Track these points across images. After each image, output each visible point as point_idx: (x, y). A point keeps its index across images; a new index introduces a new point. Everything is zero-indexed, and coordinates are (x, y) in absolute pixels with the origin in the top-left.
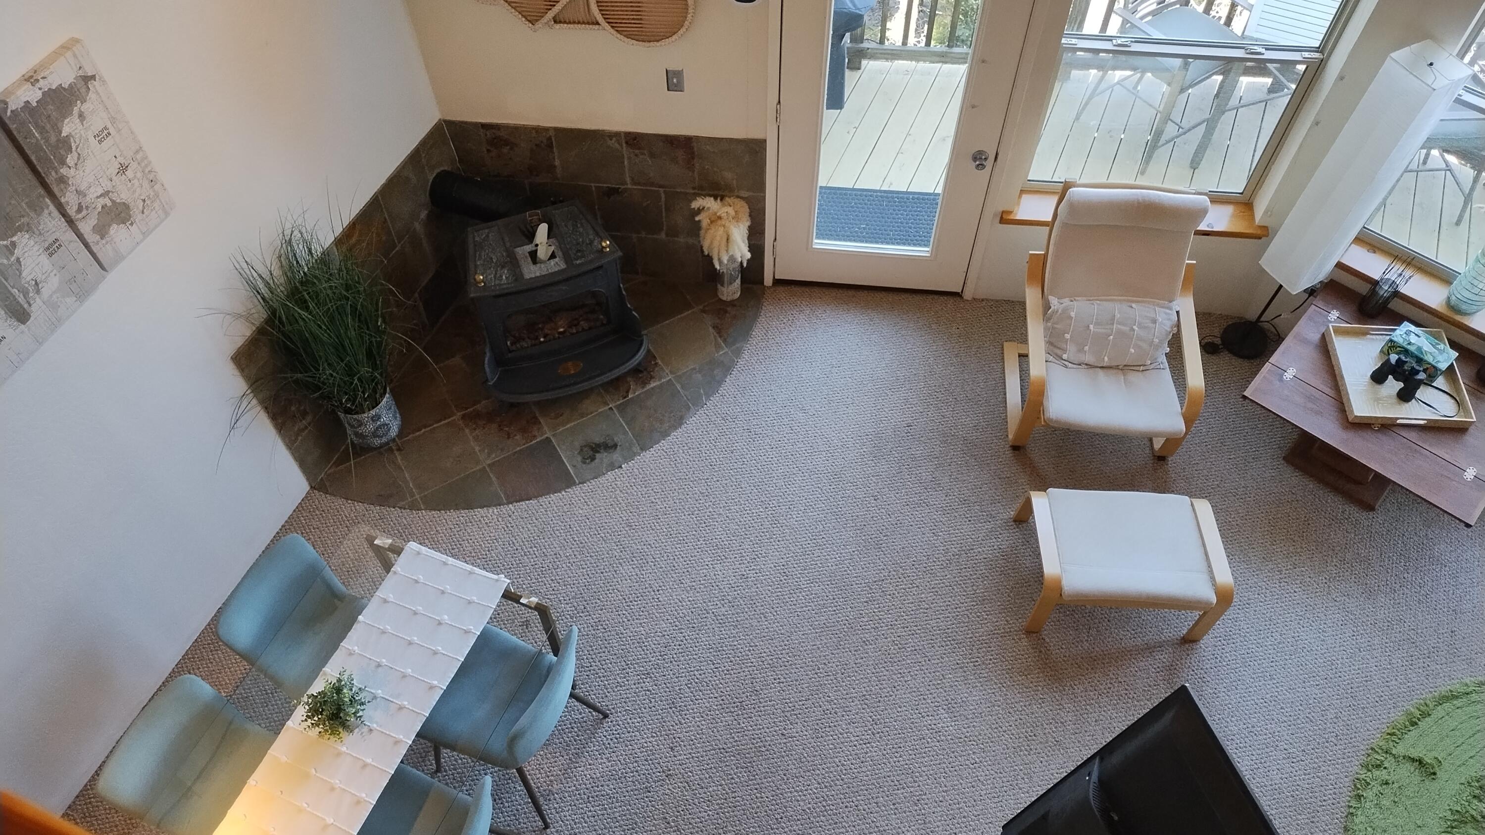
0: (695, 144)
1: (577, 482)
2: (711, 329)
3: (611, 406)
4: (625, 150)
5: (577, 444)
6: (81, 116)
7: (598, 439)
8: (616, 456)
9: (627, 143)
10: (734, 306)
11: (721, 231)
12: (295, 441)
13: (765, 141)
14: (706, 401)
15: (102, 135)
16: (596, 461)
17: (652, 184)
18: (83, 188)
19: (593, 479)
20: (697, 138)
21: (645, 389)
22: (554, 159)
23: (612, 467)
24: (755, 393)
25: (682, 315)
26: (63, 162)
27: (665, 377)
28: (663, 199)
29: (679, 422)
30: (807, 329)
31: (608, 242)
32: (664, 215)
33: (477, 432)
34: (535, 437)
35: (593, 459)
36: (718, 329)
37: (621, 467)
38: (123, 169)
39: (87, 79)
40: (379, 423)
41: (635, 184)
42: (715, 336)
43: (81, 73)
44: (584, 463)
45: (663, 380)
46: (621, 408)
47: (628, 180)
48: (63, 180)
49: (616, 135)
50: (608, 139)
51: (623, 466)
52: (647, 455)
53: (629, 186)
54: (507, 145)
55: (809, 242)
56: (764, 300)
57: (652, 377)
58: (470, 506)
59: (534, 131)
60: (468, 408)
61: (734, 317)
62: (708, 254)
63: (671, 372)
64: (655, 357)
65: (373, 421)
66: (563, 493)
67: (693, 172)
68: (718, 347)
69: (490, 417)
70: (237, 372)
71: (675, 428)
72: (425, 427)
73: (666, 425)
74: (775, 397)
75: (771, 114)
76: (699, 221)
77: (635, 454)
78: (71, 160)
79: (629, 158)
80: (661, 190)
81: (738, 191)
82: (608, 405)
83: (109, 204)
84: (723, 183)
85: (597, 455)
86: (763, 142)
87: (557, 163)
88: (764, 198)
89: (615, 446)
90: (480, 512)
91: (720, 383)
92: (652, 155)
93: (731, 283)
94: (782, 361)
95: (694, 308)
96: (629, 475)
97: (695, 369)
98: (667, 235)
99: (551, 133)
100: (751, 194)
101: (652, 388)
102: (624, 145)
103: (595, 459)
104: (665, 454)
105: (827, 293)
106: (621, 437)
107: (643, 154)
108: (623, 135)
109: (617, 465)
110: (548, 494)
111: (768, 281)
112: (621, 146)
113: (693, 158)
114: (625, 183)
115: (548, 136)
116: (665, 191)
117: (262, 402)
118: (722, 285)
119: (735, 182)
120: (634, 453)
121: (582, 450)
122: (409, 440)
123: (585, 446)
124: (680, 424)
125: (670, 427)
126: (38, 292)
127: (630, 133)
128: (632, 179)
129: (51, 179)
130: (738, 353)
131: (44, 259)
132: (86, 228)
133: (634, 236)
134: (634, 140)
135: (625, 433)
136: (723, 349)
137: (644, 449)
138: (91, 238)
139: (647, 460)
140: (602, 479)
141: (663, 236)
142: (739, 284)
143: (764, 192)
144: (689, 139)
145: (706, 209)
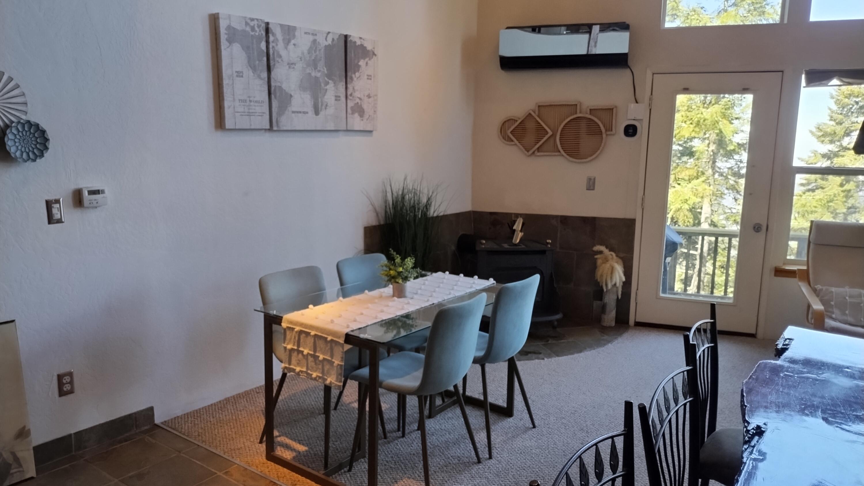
0: (597, 222)
4: (559, 226)
6: (367, 63)
7: (529, 350)
9: (561, 222)
10: (609, 328)
11: (608, 265)
14: (596, 348)
15: (369, 77)
16: (529, 356)
17: (570, 249)
18: (356, 88)
20: (599, 218)
21: (559, 342)
26: (355, 73)
32: (574, 270)
36: (602, 332)
38: (369, 96)
39: (374, 54)
41: (562, 248)
43: (373, 50)
47: (558, 246)
48: (352, 79)
49: (556, 217)
50: (552, 219)
53: (558, 250)
55: (657, 292)
56: (627, 330)
63: (574, 339)
67: (595, 239)
68: (603, 336)
76: (597, 259)
78: (357, 74)
79: (561, 231)
81: (618, 252)
83: (360, 104)
84: (612, 245)
85: (529, 354)
86: (634, 220)
88: (632, 258)
89: (540, 353)
91: (605, 345)
92: (573, 229)
93: (609, 313)
96: (549, 362)
100: (625, 255)
101: (563, 342)
102: (559, 223)
107: (568, 228)
108: (559, 217)
111: (632, 322)
113: (595, 231)
114: (556, 248)
116: (576, 254)
119: (616, 246)
120: (552, 356)
124: (581, 352)
126: (326, 108)
127: (563, 216)
129: (349, 74)
130: (615, 339)
131: (333, 98)
132: (350, 104)
134: (565, 220)
135: (546, 351)
136: (606, 337)
137: (558, 356)
138: (349, 111)
141: (572, 286)
142: (615, 315)
143: (633, 254)
144: (594, 219)
145: (601, 252)
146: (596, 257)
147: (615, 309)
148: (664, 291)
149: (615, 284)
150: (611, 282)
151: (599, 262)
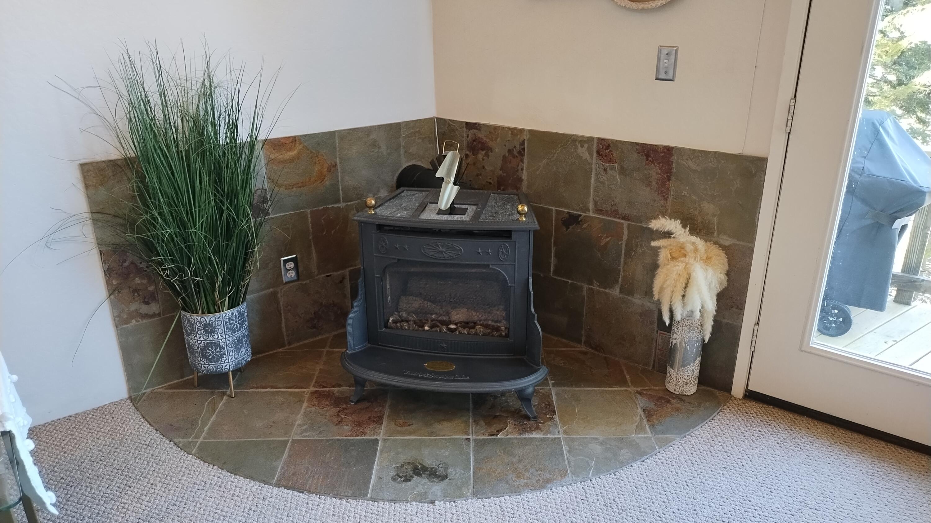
0: (674, 158)
1: (369, 495)
2: (640, 411)
3: (470, 437)
4: (595, 163)
5: (402, 458)
7: (429, 462)
8: (437, 488)
9: (598, 152)
10: (681, 400)
11: (679, 267)
12: (127, 322)
13: (767, 159)
14: (593, 475)
16: (409, 483)
17: (615, 213)
19: (388, 501)
20: (679, 149)
21: (522, 436)
22: (522, 169)
23: (422, 498)
24: (668, 493)
25: (610, 389)
27: (554, 434)
28: (625, 237)
29: (543, 484)
30: (778, 452)
31: (526, 209)
32: (622, 260)
33: (314, 408)
34: (364, 433)
35: (407, 479)
36: (649, 414)
37: (433, 502)
40: (211, 338)
41: (599, 211)
42: (641, 419)
44: (394, 479)
45: (549, 436)
46: (480, 444)
47: (591, 205)
49: (589, 140)
50: (579, 145)
51: (437, 503)
52: (475, 504)
53: (591, 214)
54: (483, 150)
55: (804, 335)
56: (725, 407)
57: (537, 428)
58: (235, 471)
59: (510, 132)
60: (326, 387)
61: (678, 410)
62: (659, 300)
63: (565, 432)
64: (554, 412)
65: (206, 331)
66: (344, 502)
67: (666, 199)
68: (640, 428)
69: (337, 401)
70: (80, 186)
71: (533, 488)
72: (272, 387)
73: (522, 481)
74: (698, 509)
75: (780, 115)
77: (461, 496)
79: (597, 174)
80: (625, 223)
81: (718, 235)
82: (469, 435)
84: (700, 220)
85: (416, 478)
86: (764, 160)
87: (524, 176)
88: (751, 250)
89: (445, 477)
90: (241, 481)
91: (623, 464)
92: (623, 171)
93: (683, 366)
94: (725, 472)
95: (629, 386)
96: (437, 516)
97: (597, 439)
98: (621, 292)
99: (526, 137)
100: (734, 241)
101: (531, 439)
102: (595, 155)
103: (410, 481)
104: (499, 511)
105: (819, 426)
106: (458, 470)
107: (613, 169)
108: (595, 141)
109: (430, 497)
110: (326, 494)
111: (738, 389)
112: (591, 155)
113: (669, 179)
114: (588, 210)
115: (522, 139)
116: (629, 227)
117: (100, 243)
118: (672, 367)
119: (715, 219)
120: (463, 494)
121: (402, 466)
122: (248, 392)
123: (409, 463)
124: (543, 487)
125: (526, 485)
127: (603, 139)
128: (596, 203)
130: (665, 443)
133: (585, 286)
134: (606, 149)
135: (467, 468)
136: (646, 433)
137: (476, 494)
139: (471, 509)
140: (400, 507)
141: (616, 292)
142: (697, 372)
143: (752, 240)
144: (669, 150)
145: (668, 235)
146: (654, 244)
147: (698, 360)
148: (825, 330)
149: (692, 312)
150: (684, 305)
151: (663, 255)
